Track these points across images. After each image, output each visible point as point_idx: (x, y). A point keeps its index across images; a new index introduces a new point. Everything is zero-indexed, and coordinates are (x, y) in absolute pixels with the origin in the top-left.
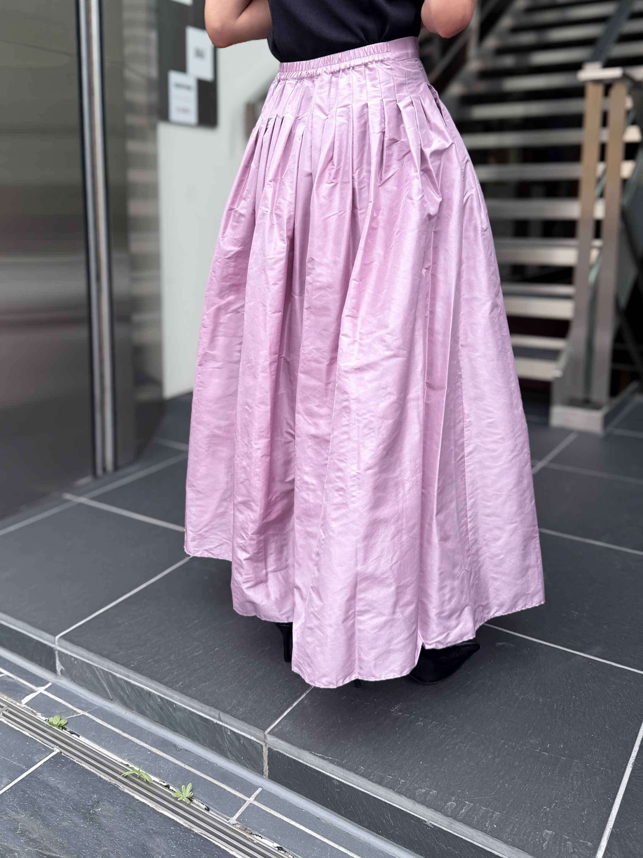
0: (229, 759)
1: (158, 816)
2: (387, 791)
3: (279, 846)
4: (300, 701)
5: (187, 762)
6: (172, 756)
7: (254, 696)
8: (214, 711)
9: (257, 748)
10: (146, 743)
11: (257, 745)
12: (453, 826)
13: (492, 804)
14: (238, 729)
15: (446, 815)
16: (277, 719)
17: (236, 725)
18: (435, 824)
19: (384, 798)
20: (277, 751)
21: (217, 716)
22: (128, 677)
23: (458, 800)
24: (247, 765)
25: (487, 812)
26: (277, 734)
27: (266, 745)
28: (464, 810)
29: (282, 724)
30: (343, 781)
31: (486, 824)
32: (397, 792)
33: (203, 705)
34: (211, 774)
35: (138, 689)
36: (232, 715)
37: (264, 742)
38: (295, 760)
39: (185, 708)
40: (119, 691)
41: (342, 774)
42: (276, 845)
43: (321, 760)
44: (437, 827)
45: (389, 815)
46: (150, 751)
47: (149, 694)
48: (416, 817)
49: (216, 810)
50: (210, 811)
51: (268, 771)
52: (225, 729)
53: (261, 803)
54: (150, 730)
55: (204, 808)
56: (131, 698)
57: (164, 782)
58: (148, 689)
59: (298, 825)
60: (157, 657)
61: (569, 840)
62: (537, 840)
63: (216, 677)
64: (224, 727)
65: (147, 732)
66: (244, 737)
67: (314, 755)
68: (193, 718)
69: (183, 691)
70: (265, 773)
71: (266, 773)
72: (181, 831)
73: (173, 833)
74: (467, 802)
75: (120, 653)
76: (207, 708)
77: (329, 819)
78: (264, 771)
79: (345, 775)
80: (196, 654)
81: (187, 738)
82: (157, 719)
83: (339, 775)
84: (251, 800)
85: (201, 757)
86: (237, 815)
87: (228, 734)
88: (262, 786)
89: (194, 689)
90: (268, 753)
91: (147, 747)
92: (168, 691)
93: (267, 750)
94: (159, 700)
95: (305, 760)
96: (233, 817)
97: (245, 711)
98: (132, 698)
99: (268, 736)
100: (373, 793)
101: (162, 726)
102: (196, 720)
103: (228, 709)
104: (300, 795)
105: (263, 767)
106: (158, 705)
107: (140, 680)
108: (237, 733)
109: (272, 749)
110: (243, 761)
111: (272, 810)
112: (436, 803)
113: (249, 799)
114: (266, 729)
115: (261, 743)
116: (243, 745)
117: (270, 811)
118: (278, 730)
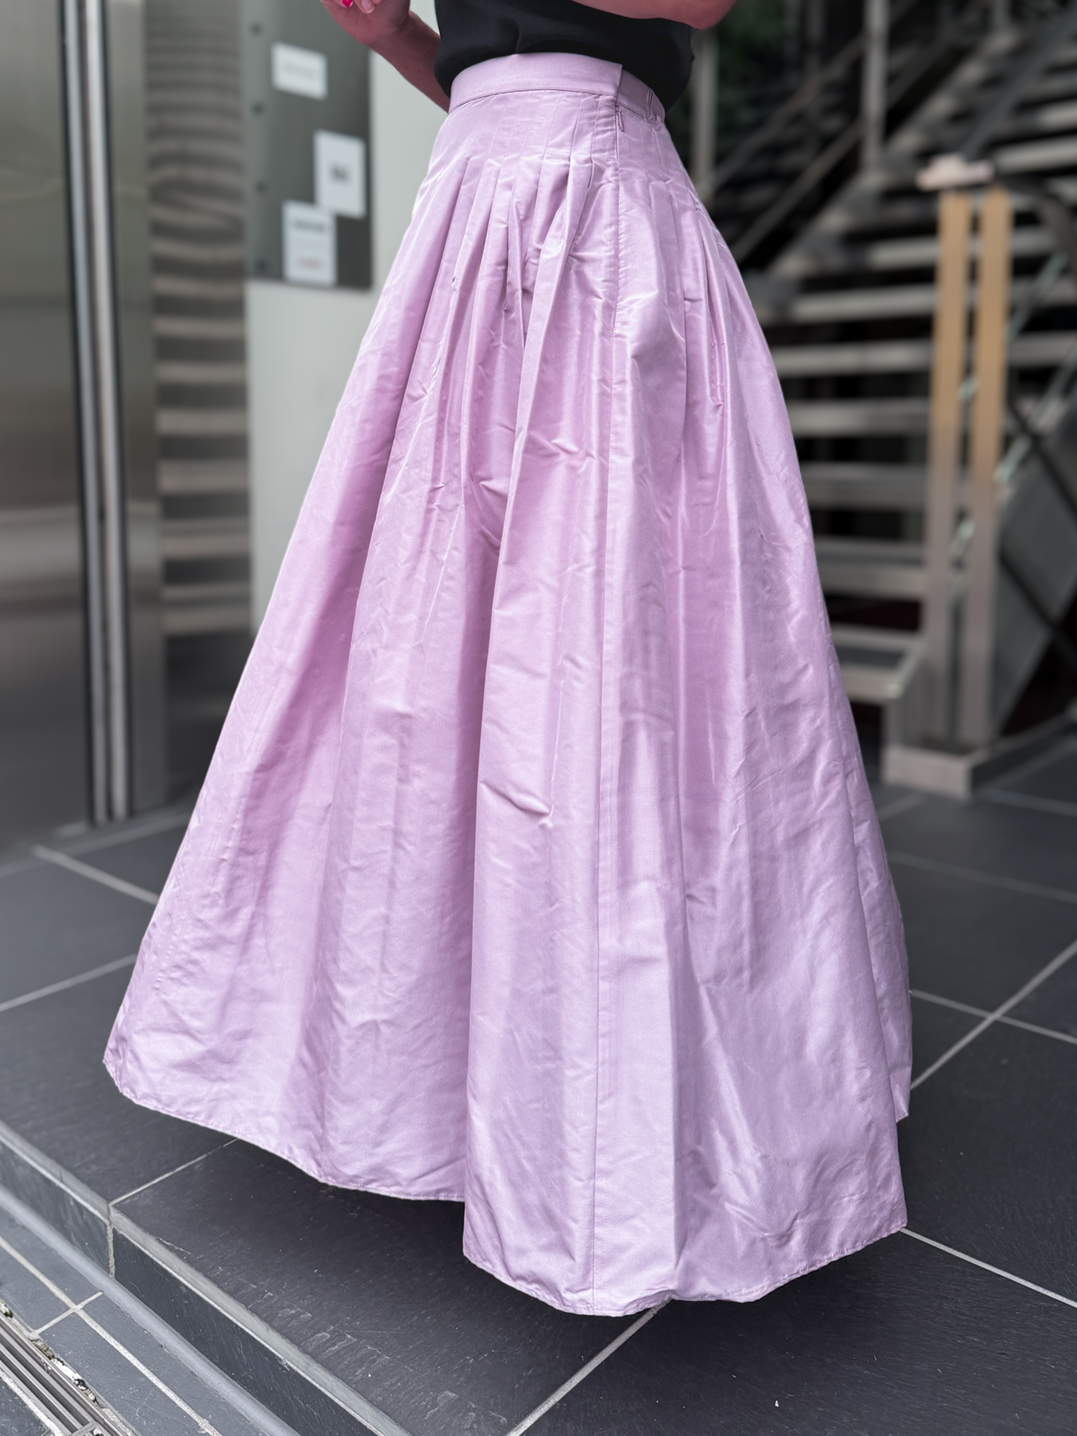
0: (74, 1244)
2: (239, 1306)
3: (80, 1378)
5: (16, 1244)
7: (125, 1151)
8: (57, 1168)
9: (101, 1228)
11: (100, 1223)
12: (311, 1369)
13: (386, 1343)
14: (82, 1197)
15: (305, 1352)
17: (79, 1190)
18: (292, 1365)
19: (236, 1319)
20: (122, 1235)
21: (59, 1175)
23: (336, 1332)
24: (92, 1256)
25: (371, 1353)
26: (126, 1209)
27: (110, 1224)
28: (336, 1347)
29: (142, 1196)
30: (191, 1287)
31: (357, 1371)
32: (250, 1309)
33: (45, 1157)
34: (41, 1267)
36: (77, 1176)
37: (108, 1219)
38: (140, 1250)
39: (27, 1162)
41: (190, 1275)
42: (78, 1376)
43: (168, 1252)
44: (294, 1371)
45: (242, 1346)
48: (271, 1352)
49: (19, 1317)
51: (114, 1267)
52: (68, 1196)
53: (89, 1315)
55: (4, 1312)
59: (126, 1351)
61: (474, 1410)
62: (424, 1403)
64: (66, 1192)
66: (87, 1210)
67: (161, 1243)
68: (35, 1177)
69: (26, 1136)
70: (111, 1270)
71: (113, 1270)
74: (349, 1336)
76: (48, 1162)
77: (175, 1348)
79: (193, 1278)
81: (30, 1209)
83: (187, 1277)
84: (77, 1308)
85: (39, 1239)
86: (46, 1327)
87: (70, 1205)
88: (102, 1289)
89: (46, 1133)
95: (151, 1250)
96: (37, 1330)
97: (98, 1170)
99: (111, 1209)
100: (225, 1311)
102: (38, 1181)
103: (75, 1166)
104: (146, 1306)
105: (108, 1259)
108: (80, 1204)
110: (88, 1248)
111: (99, 1326)
112: (301, 1331)
113: (75, 1306)
114: (112, 1200)
115: (106, 1221)
116: (86, 1223)
117: (96, 1327)
118: (129, 1203)
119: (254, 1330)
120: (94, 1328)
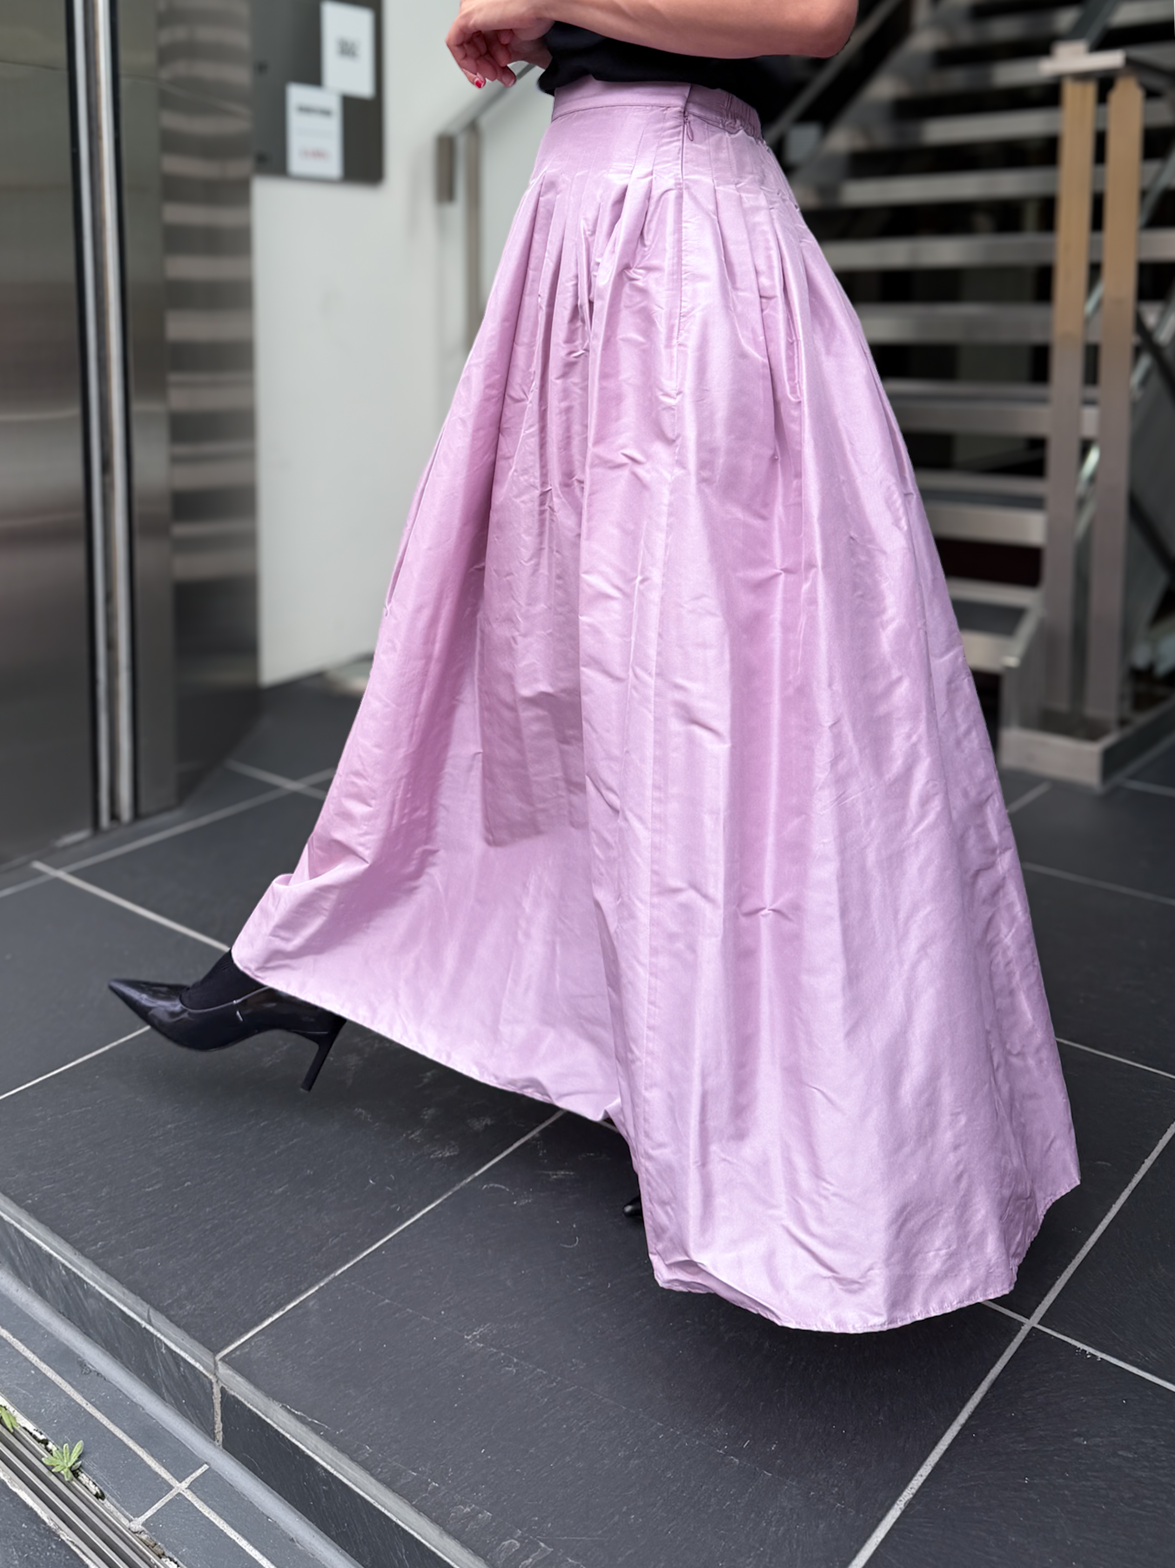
0: (165, 1400)
1: (6, 1499)
2: (399, 1501)
4: (301, 1302)
5: (92, 1398)
6: (70, 1383)
7: (221, 1282)
8: (142, 1305)
10: (34, 1353)
13: (589, 1553)
14: (176, 1345)
16: (247, 1331)
17: (174, 1336)
19: (395, 1516)
20: (234, 1397)
21: (146, 1314)
22: (19, 1222)
23: (525, 1538)
24: (191, 1417)
26: (235, 1363)
27: (217, 1382)
28: (530, 1560)
29: (253, 1344)
30: (332, 1471)
32: (415, 1506)
33: (126, 1291)
34: (127, 1427)
35: (35, 1247)
36: (170, 1318)
37: (215, 1374)
38: (260, 1418)
39: (101, 1294)
40: (9, 1247)
41: (330, 1456)
43: (299, 1425)
45: (404, 1551)
46: (36, 1368)
47: (50, 1259)
48: (445, 1562)
49: (114, 1500)
50: (106, 1500)
51: (221, 1433)
52: (158, 1341)
53: (197, 1497)
54: (48, 1328)
55: (94, 1492)
56: (25, 1263)
57: (41, 1434)
58: (48, 1249)
59: (251, 1548)
60: (78, 1190)
63: (167, 1237)
64: (156, 1336)
65: (42, 1331)
66: (186, 1362)
67: (289, 1411)
68: (113, 1313)
69: (98, 1261)
70: (218, 1437)
71: (220, 1436)
72: (37, 1533)
73: (23, 1535)
74: (542, 1545)
75: (17, 1176)
76: (131, 1298)
77: (310, 1544)
78: (216, 1431)
79: (335, 1460)
80: (147, 1190)
81: (104, 1350)
82: (61, 1308)
83: (328, 1460)
84: (181, 1487)
85: (121, 1391)
86: (149, 1513)
87: (162, 1352)
88: (209, 1461)
89: (121, 1257)
90: (221, 1398)
91: (33, 1362)
92: (76, 1257)
93: (219, 1392)
94: (64, 1272)
95: (275, 1419)
96: (139, 1517)
97: (195, 1310)
98: (27, 1262)
99: (219, 1363)
100: (379, 1504)
101: (68, 1321)
102: (116, 1318)
103: (165, 1304)
104: (269, 1488)
105: (214, 1423)
106: (63, 1282)
107: (36, 1230)
108: (175, 1352)
109: (226, 1391)
110: (185, 1407)
111: (212, 1513)
112: (483, 1538)
113: (178, 1485)
114: (219, 1352)
115: (211, 1377)
116: (184, 1376)
117: (209, 1513)
118: (240, 1355)
119: (419, 1531)
120: (207, 1515)
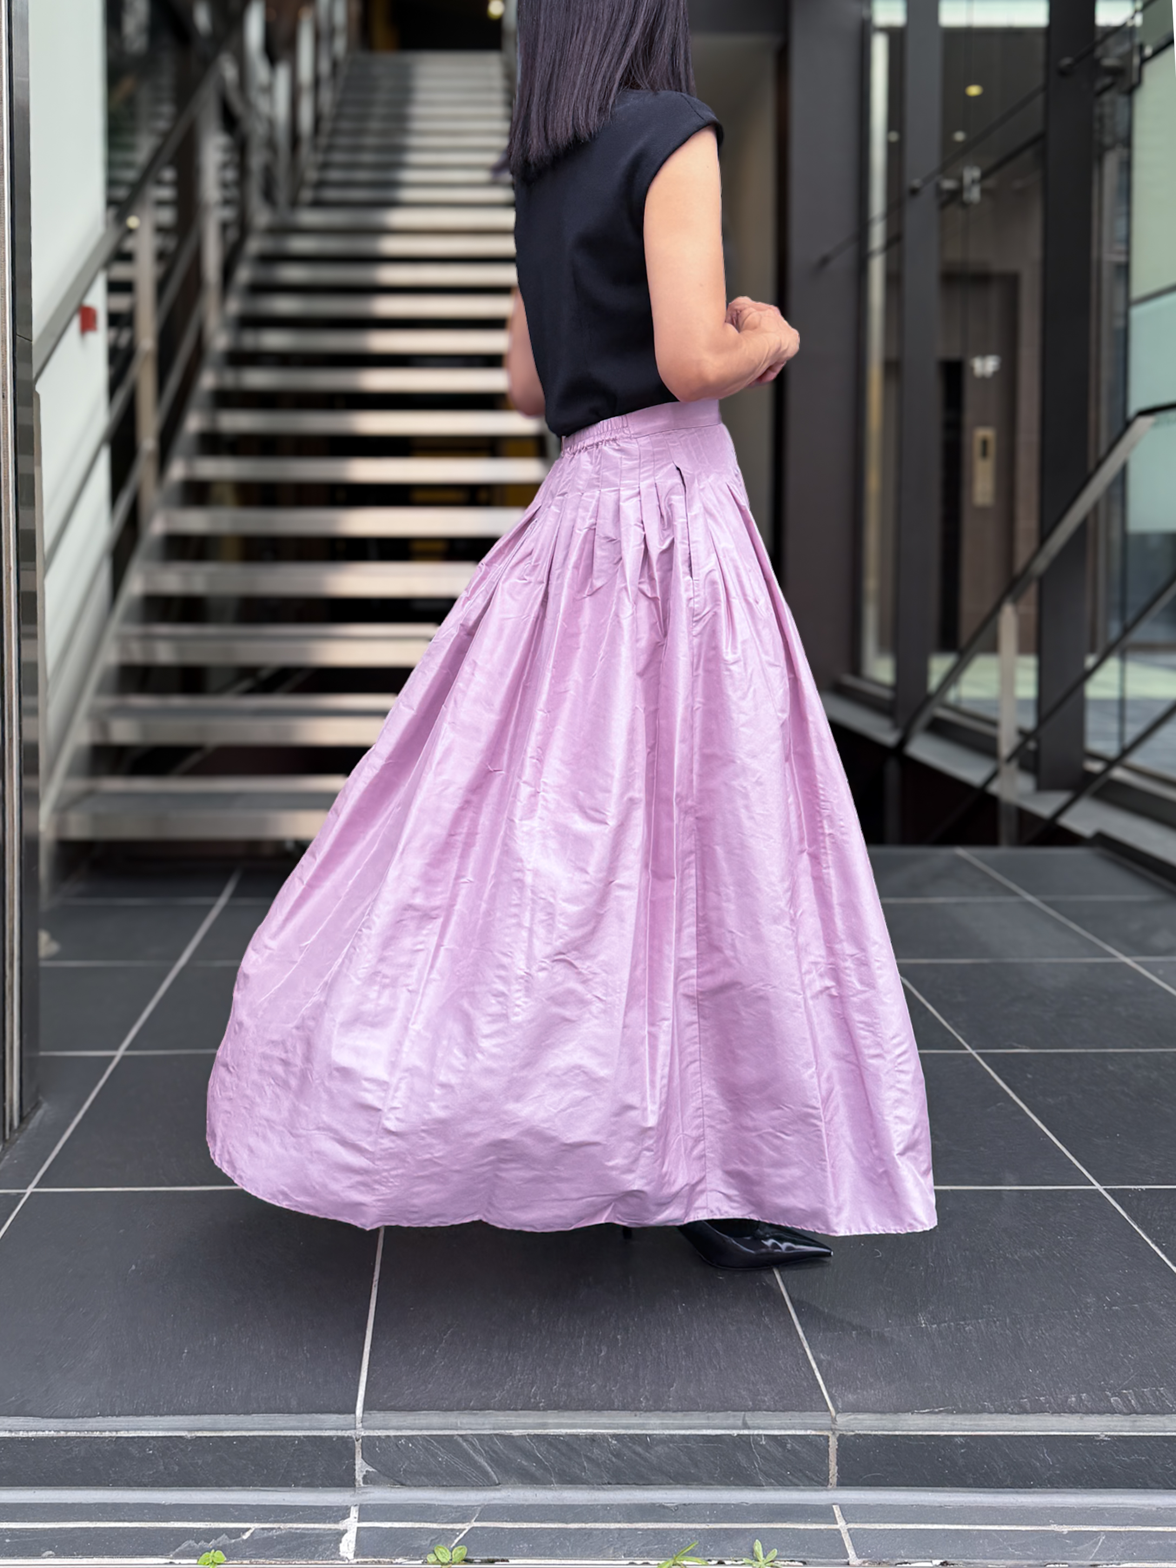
0: (763, 1487)
5: (705, 1520)
6: (675, 1522)
8: (735, 1416)
9: (818, 1445)
10: (617, 1522)
11: (818, 1438)
12: (1138, 1424)
14: (781, 1428)
15: (1125, 1414)
16: (821, 1391)
17: (776, 1422)
18: (1112, 1434)
19: (1036, 1431)
20: (855, 1435)
21: (740, 1422)
23: (1115, 1393)
24: (797, 1482)
27: (835, 1433)
29: (836, 1395)
30: (970, 1433)
31: (1168, 1405)
32: (1053, 1413)
33: (709, 1415)
35: (567, 1439)
36: (769, 1410)
37: (832, 1429)
38: (886, 1436)
39: (670, 1435)
40: (518, 1460)
41: (968, 1423)
43: (933, 1417)
44: (1116, 1436)
47: (593, 1439)
48: (1085, 1436)
51: (836, 1476)
52: (757, 1438)
58: (588, 1431)
59: (930, 1525)
64: (753, 1435)
66: (791, 1436)
67: (920, 1413)
68: (689, 1445)
69: (661, 1408)
70: (831, 1481)
71: (834, 1480)
76: (719, 1417)
78: (830, 1478)
79: (974, 1423)
81: (673, 1486)
83: (967, 1427)
84: (842, 1526)
85: (716, 1504)
87: (762, 1445)
89: (672, 1394)
90: (839, 1443)
91: (627, 1527)
93: (836, 1440)
95: (903, 1428)
98: (550, 1462)
99: (838, 1417)
100: (1019, 1431)
102: (693, 1446)
103: (751, 1406)
104: (895, 1487)
105: (827, 1472)
106: (612, 1453)
108: (780, 1436)
109: (846, 1435)
110: (791, 1477)
112: (1101, 1406)
113: (839, 1526)
114: (829, 1410)
115: (827, 1433)
116: (790, 1451)
117: (880, 1526)
118: (842, 1404)
